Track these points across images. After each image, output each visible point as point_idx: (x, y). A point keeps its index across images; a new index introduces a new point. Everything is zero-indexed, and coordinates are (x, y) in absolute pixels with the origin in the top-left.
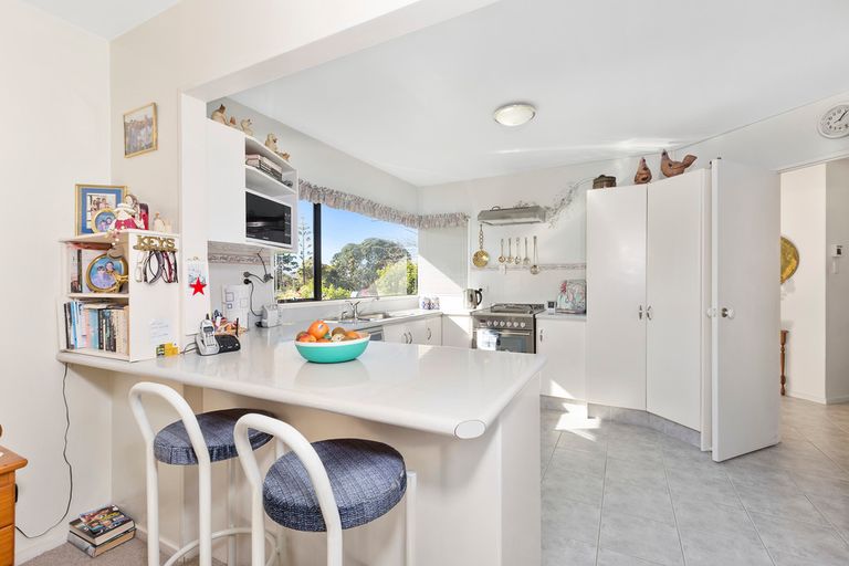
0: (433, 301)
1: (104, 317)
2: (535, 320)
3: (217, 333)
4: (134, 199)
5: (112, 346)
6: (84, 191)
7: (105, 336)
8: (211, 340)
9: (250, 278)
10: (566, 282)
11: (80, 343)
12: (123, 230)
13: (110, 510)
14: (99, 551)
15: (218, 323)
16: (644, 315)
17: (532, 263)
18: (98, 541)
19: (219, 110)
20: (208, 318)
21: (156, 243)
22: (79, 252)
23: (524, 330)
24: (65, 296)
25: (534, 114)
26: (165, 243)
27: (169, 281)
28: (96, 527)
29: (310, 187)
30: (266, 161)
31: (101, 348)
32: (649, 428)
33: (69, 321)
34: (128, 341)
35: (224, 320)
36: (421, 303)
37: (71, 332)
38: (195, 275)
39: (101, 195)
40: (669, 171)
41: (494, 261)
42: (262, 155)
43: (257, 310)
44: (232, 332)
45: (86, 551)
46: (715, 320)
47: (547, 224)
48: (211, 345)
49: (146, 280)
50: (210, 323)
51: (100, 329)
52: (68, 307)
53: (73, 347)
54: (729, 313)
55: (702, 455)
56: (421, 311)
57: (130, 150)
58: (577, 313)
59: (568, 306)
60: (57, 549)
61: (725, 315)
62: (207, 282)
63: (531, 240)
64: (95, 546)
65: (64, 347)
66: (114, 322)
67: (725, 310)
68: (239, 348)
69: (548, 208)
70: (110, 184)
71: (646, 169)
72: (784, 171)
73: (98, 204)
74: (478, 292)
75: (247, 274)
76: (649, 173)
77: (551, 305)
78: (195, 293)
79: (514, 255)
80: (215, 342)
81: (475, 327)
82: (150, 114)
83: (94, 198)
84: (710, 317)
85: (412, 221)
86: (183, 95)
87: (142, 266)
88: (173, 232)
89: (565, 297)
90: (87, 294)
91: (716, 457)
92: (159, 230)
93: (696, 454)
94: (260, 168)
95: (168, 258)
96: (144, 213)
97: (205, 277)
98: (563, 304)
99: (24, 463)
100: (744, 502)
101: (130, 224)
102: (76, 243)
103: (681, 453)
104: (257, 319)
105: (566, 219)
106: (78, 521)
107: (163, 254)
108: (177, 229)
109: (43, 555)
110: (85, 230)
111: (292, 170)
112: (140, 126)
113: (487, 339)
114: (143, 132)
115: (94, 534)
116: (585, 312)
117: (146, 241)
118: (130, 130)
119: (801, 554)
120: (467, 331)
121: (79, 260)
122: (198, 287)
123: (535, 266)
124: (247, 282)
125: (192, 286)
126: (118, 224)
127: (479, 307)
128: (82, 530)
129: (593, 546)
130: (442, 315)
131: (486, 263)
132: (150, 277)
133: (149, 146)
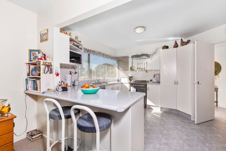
0: (119, 79)
1: (35, 82)
2: (146, 84)
3: (62, 86)
4: (42, 53)
5: (37, 89)
6: (31, 51)
7: (35, 87)
8: (60, 88)
9: (71, 73)
10: (155, 74)
11: (29, 88)
12: (39, 60)
13: (36, 130)
14: (33, 140)
15: (62, 84)
16: (176, 83)
17: (146, 69)
18: (33, 137)
19: (63, 30)
20: (60, 82)
21: (47, 63)
22: (29, 66)
23: (143, 87)
24: (26, 77)
25: (145, 30)
26: (49, 64)
27: (50, 73)
28: (33, 134)
29: (87, 49)
30: (75, 43)
31: (34, 90)
32: (178, 114)
33: (27, 83)
34: (40, 88)
35: (64, 83)
36: (116, 80)
37: (27, 86)
38: (57, 72)
39: (35, 52)
40: (183, 44)
41: (136, 69)
42: (74, 41)
43: (73, 81)
44: (66, 86)
45: (30, 140)
46: (196, 85)
47: (150, 59)
48: (60, 89)
49: (45, 73)
50: (60, 84)
51: (34, 85)
52: (26, 80)
53: (28, 89)
54: (200, 83)
55: (192, 122)
56: (116, 82)
57: (42, 41)
58: (158, 83)
59: (156, 81)
60: (24, 139)
61: (198, 83)
62: (60, 74)
63: (146, 63)
64: (32, 139)
65: (25, 89)
66: (37, 83)
67: (198, 82)
68: (67, 90)
69: (150, 55)
70: (37, 49)
71: (177, 44)
72: (216, 44)
73: (34, 54)
74: (132, 77)
75: (70, 72)
76: (178, 45)
77: (151, 81)
78: (57, 76)
79: (141, 67)
80: (61, 88)
81: (130, 86)
82: (46, 32)
83: (33, 53)
84: (194, 84)
85: (114, 58)
86: (54, 27)
87: (44, 69)
88: (51, 61)
89: (155, 79)
90: (31, 76)
91: (196, 123)
92: (48, 61)
93: (190, 121)
94: (73, 45)
95: (50, 67)
96: (45, 56)
97: (59, 72)
98: (154, 80)
99: (15, 117)
100: (202, 135)
101: (41, 59)
102: (29, 64)
103: (186, 121)
104: (73, 83)
105: (155, 57)
106: (29, 133)
107: (49, 66)
108: (52, 60)
109: (21, 140)
110: (31, 61)
111: (82, 45)
112: (44, 35)
113: (133, 90)
114: (45, 36)
115: (32, 136)
116: (160, 83)
117: (45, 63)
118: (41, 36)
119: (217, 149)
120: (128, 87)
121: (29, 68)
122: (57, 75)
123: (147, 70)
124: (71, 74)
125: (56, 74)
126: (38, 59)
127: (132, 81)
128: (29, 135)
129: (159, 144)
130: (122, 83)
131: (134, 69)
132: (46, 72)
133: (46, 40)
